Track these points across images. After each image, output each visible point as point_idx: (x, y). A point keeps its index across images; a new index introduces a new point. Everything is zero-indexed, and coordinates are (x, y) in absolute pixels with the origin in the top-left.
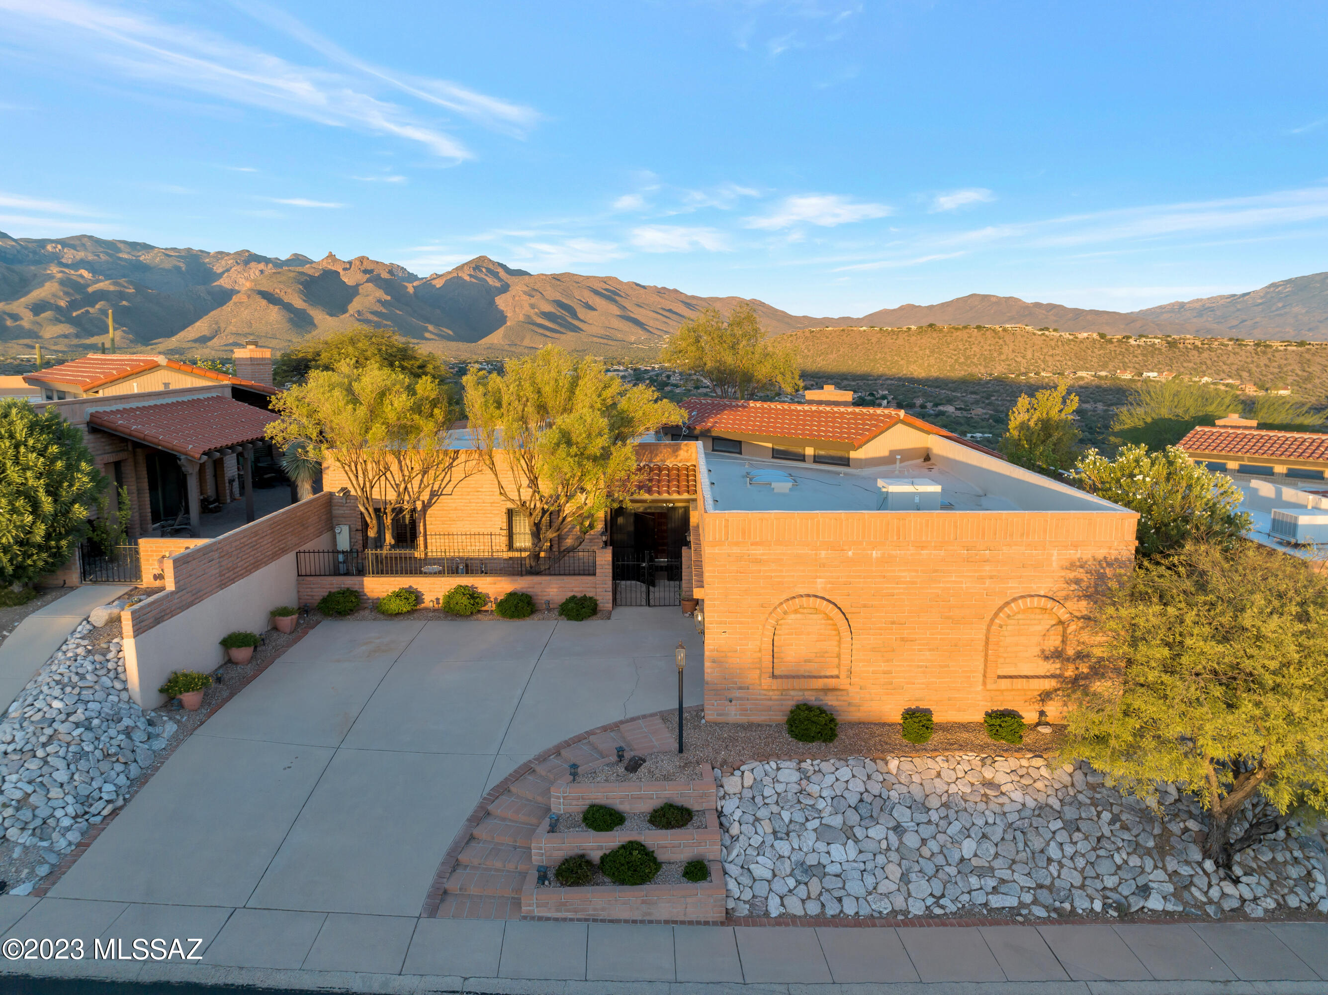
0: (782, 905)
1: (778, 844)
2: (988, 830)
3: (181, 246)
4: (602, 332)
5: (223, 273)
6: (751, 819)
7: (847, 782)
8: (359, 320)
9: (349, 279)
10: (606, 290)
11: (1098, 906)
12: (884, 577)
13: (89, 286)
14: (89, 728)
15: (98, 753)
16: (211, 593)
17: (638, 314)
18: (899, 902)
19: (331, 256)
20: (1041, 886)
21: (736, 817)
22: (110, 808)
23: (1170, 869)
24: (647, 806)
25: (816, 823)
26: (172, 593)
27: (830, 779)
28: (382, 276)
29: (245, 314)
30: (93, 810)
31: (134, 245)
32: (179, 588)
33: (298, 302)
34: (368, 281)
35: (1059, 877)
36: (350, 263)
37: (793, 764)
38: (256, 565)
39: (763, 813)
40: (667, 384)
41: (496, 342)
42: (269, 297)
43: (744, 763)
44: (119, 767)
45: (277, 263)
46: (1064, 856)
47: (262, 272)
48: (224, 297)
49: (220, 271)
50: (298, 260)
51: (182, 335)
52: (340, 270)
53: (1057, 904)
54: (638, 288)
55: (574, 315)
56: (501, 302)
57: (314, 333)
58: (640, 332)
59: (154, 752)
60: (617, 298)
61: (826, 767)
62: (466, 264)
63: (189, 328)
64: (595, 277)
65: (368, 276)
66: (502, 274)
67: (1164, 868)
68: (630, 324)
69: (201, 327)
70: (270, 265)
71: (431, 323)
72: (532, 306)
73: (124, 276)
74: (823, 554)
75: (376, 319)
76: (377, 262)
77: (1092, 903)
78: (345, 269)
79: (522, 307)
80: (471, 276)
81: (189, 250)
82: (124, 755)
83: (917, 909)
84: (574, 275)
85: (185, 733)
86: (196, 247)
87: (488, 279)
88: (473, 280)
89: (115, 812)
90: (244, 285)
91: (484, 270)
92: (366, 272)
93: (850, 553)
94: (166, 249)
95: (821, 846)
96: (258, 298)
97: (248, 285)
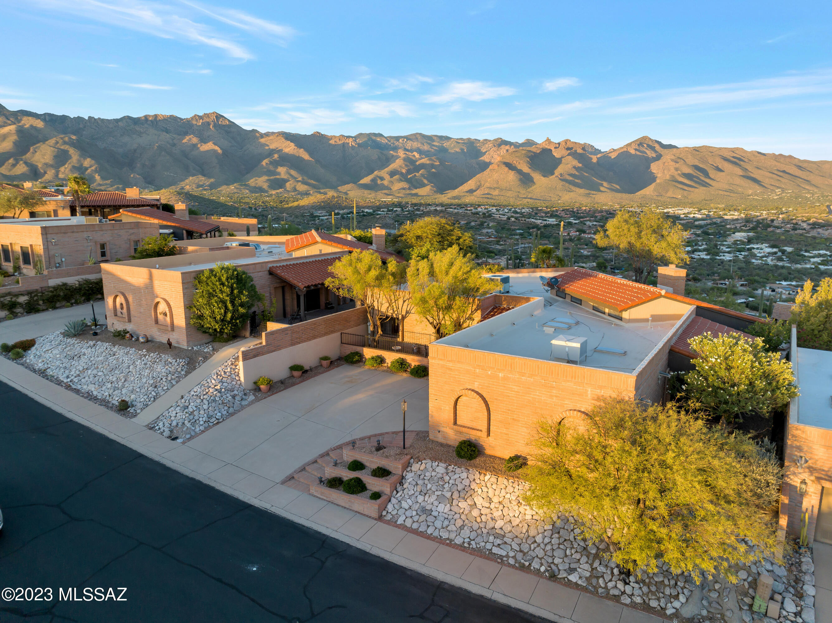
0: (404, 521)
1: (419, 497)
2: (513, 519)
3: (465, 137)
4: (726, 187)
5: (486, 152)
6: (414, 483)
7: (463, 479)
8: (560, 179)
9: (557, 154)
10: (733, 157)
11: (543, 569)
12: (505, 387)
13: (417, 161)
14: (220, 392)
15: (220, 402)
16: (286, 347)
17: (756, 174)
18: (452, 536)
19: (548, 140)
20: (521, 551)
21: (408, 481)
22: (217, 421)
23: (594, 566)
24: (374, 466)
25: (439, 493)
26: (264, 346)
27: (457, 476)
28: (578, 151)
29: (495, 176)
30: (211, 421)
31: (441, 138)
32: (267, 345)
33: (525, 169)
34: (569, 155)
35: (533, 550)
36: (559, 144)
37: (444, 465)
38: (314, 337)
39: (420, 482)
40: (770, 226)
41: (648, 193)
42: (510, 166)
43: (425, 459)
44: (226, 408)
45: (517, 145)
46: (543, 542)
47: (507, 150)
48: (485, 166)
49: (484, 151)
50: (529, 143)
51: (461, 188)
52: (553, 149)
53: (522, 561)
54: (759, 155)
55: (706, 174)
56: (655, 168)
57: (533, 187)
58: (757, 187)
59: (242, 405)
60: (742, 163)
61: (458, 470)
62: (633, 142)
63: (465, 185)
64: (726, 148)
65: (569, 151)
66: (657, 147)
67: (591, 565)
68: (749, 181)
69: (471, 184)
70: (513, 147)
71: (606, 181)
72: (677, 169)
73: (435, 155)
74: (478, 370)
75: (571, 178)
76: (576, 143)
77: (541, 566)
78: (555, 148)
79: (669, 170)
80: (636, 150)
81: (469, 139)
82: (229, 404)
83: (458, 541)
84: (710, 147)
85: (257, 400)
86: (473, 137)
87: (647, 151)
88: (638, 153)
89: (218, 423)
90: (497, 159)
91: (645, 145)
92: (568, 149)
93: (489, 372)
94: (457, 139)
95: (436, 503)
96: (503, 167)
97: (499, 159)
